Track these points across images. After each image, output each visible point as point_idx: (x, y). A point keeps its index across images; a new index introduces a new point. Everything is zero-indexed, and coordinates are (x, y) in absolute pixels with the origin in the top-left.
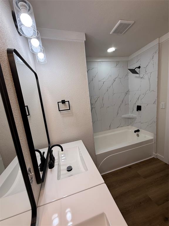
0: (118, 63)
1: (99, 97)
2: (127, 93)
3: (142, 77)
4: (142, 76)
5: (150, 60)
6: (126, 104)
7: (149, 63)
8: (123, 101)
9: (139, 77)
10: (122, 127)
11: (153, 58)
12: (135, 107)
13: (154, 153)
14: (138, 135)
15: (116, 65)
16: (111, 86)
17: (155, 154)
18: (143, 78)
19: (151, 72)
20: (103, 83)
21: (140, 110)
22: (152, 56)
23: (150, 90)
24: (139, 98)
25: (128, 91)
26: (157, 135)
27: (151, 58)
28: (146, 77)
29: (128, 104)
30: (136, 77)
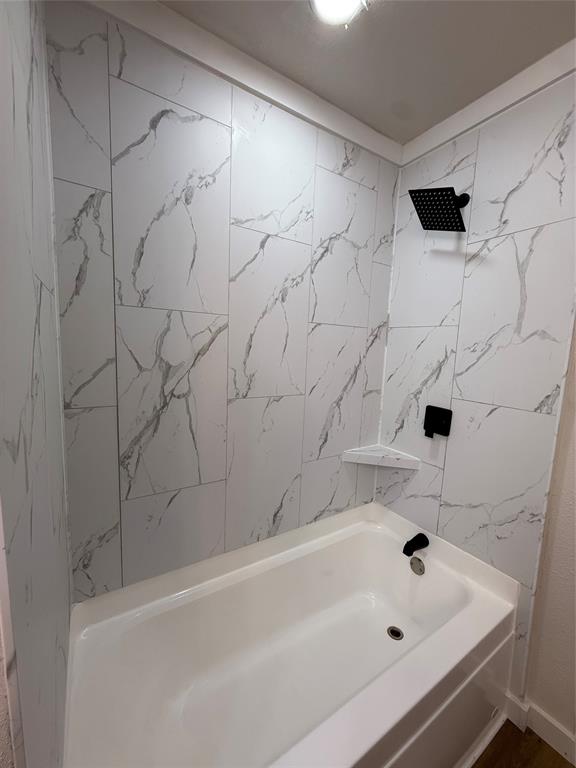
0: (352, 154)
1: (226, 326)
2: (379, 332)
3: (474, 256)
4: (472, 250)
5: (541, 154)
6: (371, 392)
7: (530, 173)
8: (356, 372)
9: (456, 254)
10: (338, 511)
11: (561, 144)
12: (413, 411)
13: (509, 695)
14: (418, 568)
15: (344, 166)
16: (307, 276)
17: (517, 701)
18: (483, 259)
19: (541, 228)
20: (262, 245)
21: (445, 431)
22: (556, 132)
23: (518, 330)
24: (440, 368)
25: (386, 323)
26: (541, 593)
27: (551, 142)
28: (502, 253)
29: (378, 392)
30: (437, 253)
